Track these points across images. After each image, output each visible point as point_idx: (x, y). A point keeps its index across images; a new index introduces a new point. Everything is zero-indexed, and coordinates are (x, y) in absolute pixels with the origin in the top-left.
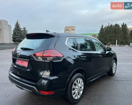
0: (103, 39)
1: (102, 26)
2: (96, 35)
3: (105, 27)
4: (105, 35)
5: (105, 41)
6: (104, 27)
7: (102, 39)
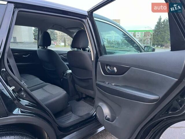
0: (160, 39)
1: (160, 19)
2: (149, 33)
3: (164, 21)
4: (163, 32)
5: (162, 41)
6: (162, 21)
7: (158, 38)
